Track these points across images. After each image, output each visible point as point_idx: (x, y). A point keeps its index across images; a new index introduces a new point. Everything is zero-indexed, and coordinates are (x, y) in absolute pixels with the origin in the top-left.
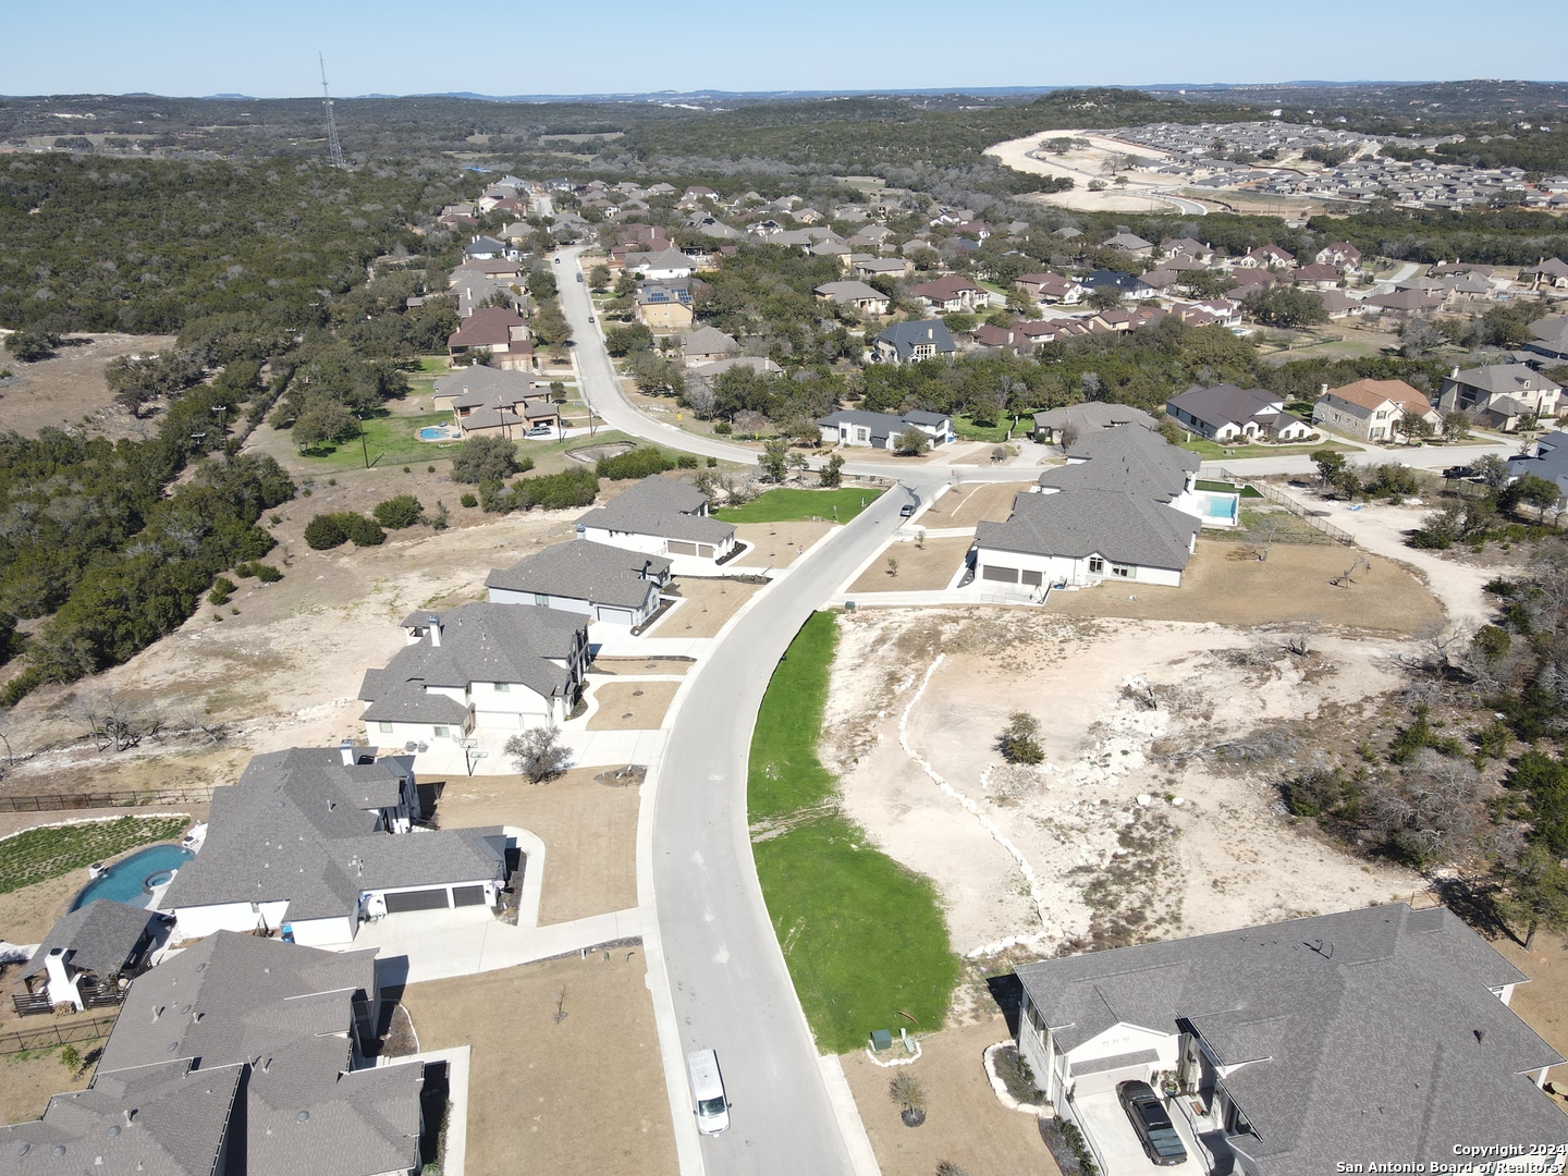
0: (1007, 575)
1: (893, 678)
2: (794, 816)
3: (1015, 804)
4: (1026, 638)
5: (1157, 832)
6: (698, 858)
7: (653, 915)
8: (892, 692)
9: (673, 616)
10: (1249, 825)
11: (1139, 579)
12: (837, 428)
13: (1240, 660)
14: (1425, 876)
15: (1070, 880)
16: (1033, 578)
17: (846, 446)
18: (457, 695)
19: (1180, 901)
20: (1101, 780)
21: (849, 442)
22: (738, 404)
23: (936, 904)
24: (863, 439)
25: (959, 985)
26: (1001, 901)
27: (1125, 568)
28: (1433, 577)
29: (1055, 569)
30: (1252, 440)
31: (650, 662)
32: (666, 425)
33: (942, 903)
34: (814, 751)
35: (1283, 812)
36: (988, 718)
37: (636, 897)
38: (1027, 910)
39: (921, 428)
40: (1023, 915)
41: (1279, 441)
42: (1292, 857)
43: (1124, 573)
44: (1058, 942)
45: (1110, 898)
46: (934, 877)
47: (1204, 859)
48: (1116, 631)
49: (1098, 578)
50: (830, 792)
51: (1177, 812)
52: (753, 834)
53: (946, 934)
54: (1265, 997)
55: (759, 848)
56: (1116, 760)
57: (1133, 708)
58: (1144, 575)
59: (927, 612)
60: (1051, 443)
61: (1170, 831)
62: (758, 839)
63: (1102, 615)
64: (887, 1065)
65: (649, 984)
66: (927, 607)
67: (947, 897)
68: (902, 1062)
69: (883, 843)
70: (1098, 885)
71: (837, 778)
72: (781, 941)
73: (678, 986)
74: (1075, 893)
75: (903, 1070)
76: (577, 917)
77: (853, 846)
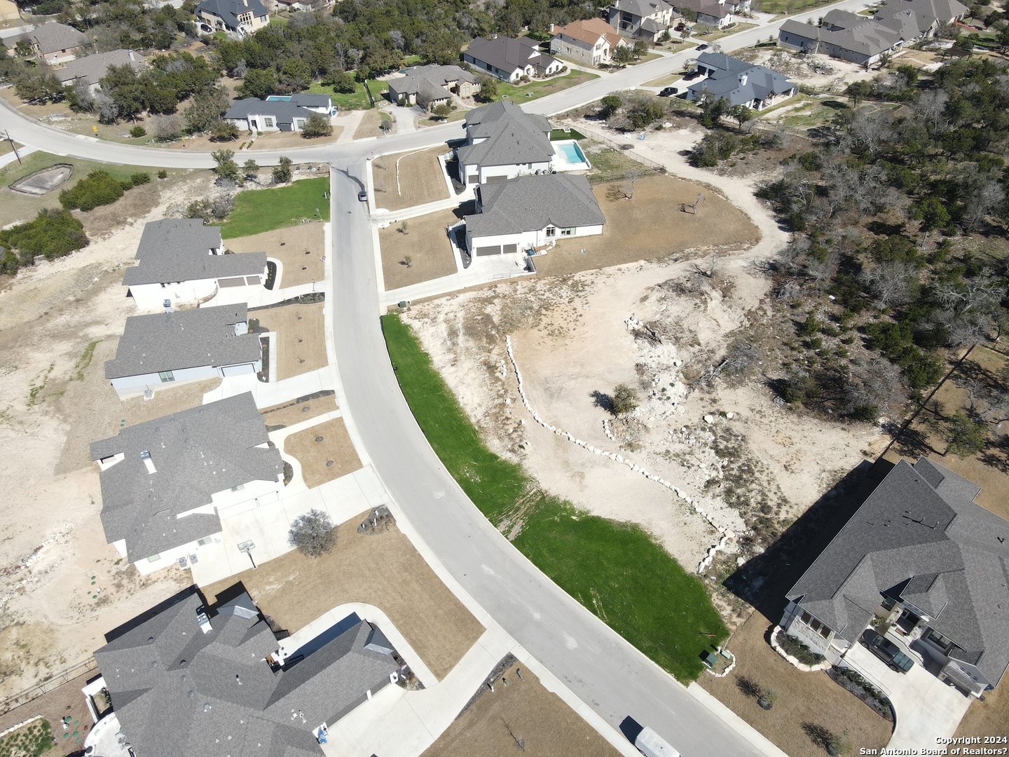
0: (494, 250)
1: (491, 368)
2: (518, 509)
3: (639, 447)
4: (547, 306)
5: (733, 441)
6: (487, 569)
7: (502, 632)
8: (498, 379)
9: (279, 354)
10: (773, 419)
11: (578, 234)
12: (247, 119)
13: (680, 289)
14: (876, 424)
15: (710, 494)
16: (511, 248)
17: (259, 134)
18: (206, 510)
19: (778, 487)
20: (674, 411)
21: (260, 130)
22: (137, 105)
23: (653, 541)
24: (271, 126)
25: (711, 596)
26: (685, 524)
27: (568, 229)
28: (727, 191)
29: (525, 239)
30: (530, 77)
31: (302, 405)
32: (81, 137)
33: (656, 539)
34: (485, 447)
35: (782, 403)
36: (573, 382)
37: (479, 623)
38: (703, 524)
39: (313, 110)
40: (703, 529)
41: (547, 76)
42: (806, 434)
43: (569, 233)
44: (735, 541)
45: (742, 499)
46: (637, 522)
47: (771, 453)
48: (592, 283)
49: (553, 239)
50: (526, 479)
51: (733, 423)
52: (506, 534)
53: (674, 561)
54: (922, 566)
55: (519, 543)
56: (670, 392)
57: (649, 346)
58: (582, 231)
59: (463, 298)
60: (409, 105)
61: (740, 438)
62: (512, 536)
63: (577, 271)
64: (725, 674)
65: (551, 690)
66: (459, 292)
67: (654, 534)
68: (731, 668)
69: (589, 507)
70: (729, 492)
71: (519, 465)
72: (595, 612)
73: (566, 680)
74: (719, 502)
75: (735, 673)
76: (457, 659)
77: (574, 518)
